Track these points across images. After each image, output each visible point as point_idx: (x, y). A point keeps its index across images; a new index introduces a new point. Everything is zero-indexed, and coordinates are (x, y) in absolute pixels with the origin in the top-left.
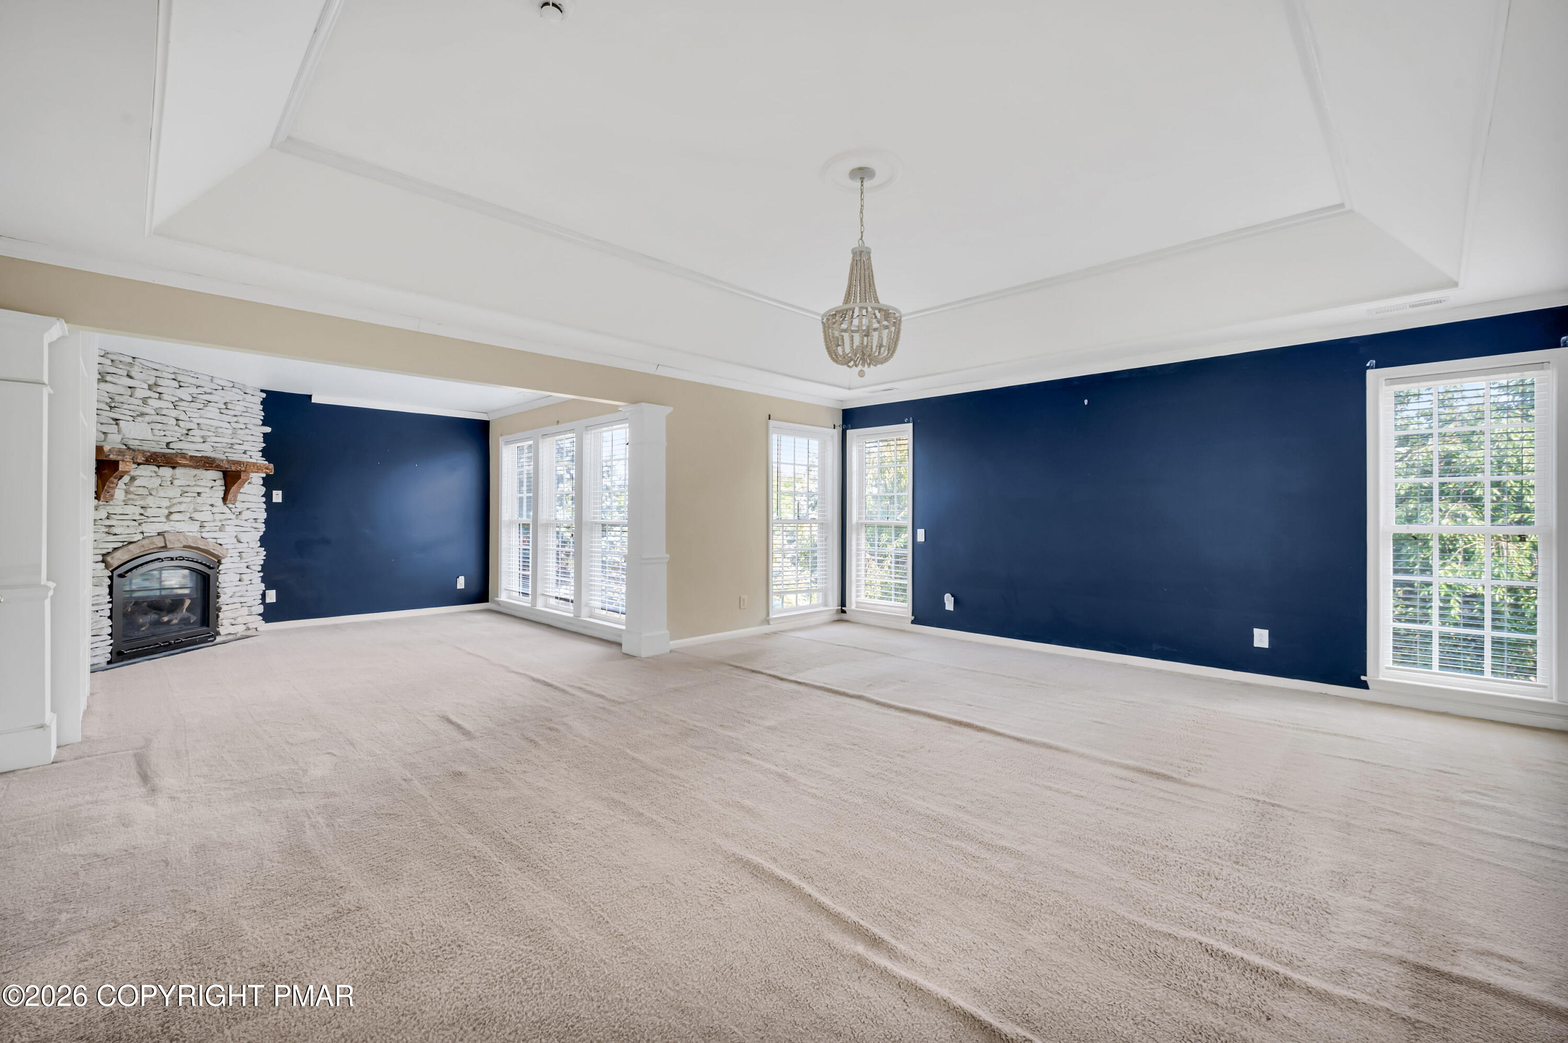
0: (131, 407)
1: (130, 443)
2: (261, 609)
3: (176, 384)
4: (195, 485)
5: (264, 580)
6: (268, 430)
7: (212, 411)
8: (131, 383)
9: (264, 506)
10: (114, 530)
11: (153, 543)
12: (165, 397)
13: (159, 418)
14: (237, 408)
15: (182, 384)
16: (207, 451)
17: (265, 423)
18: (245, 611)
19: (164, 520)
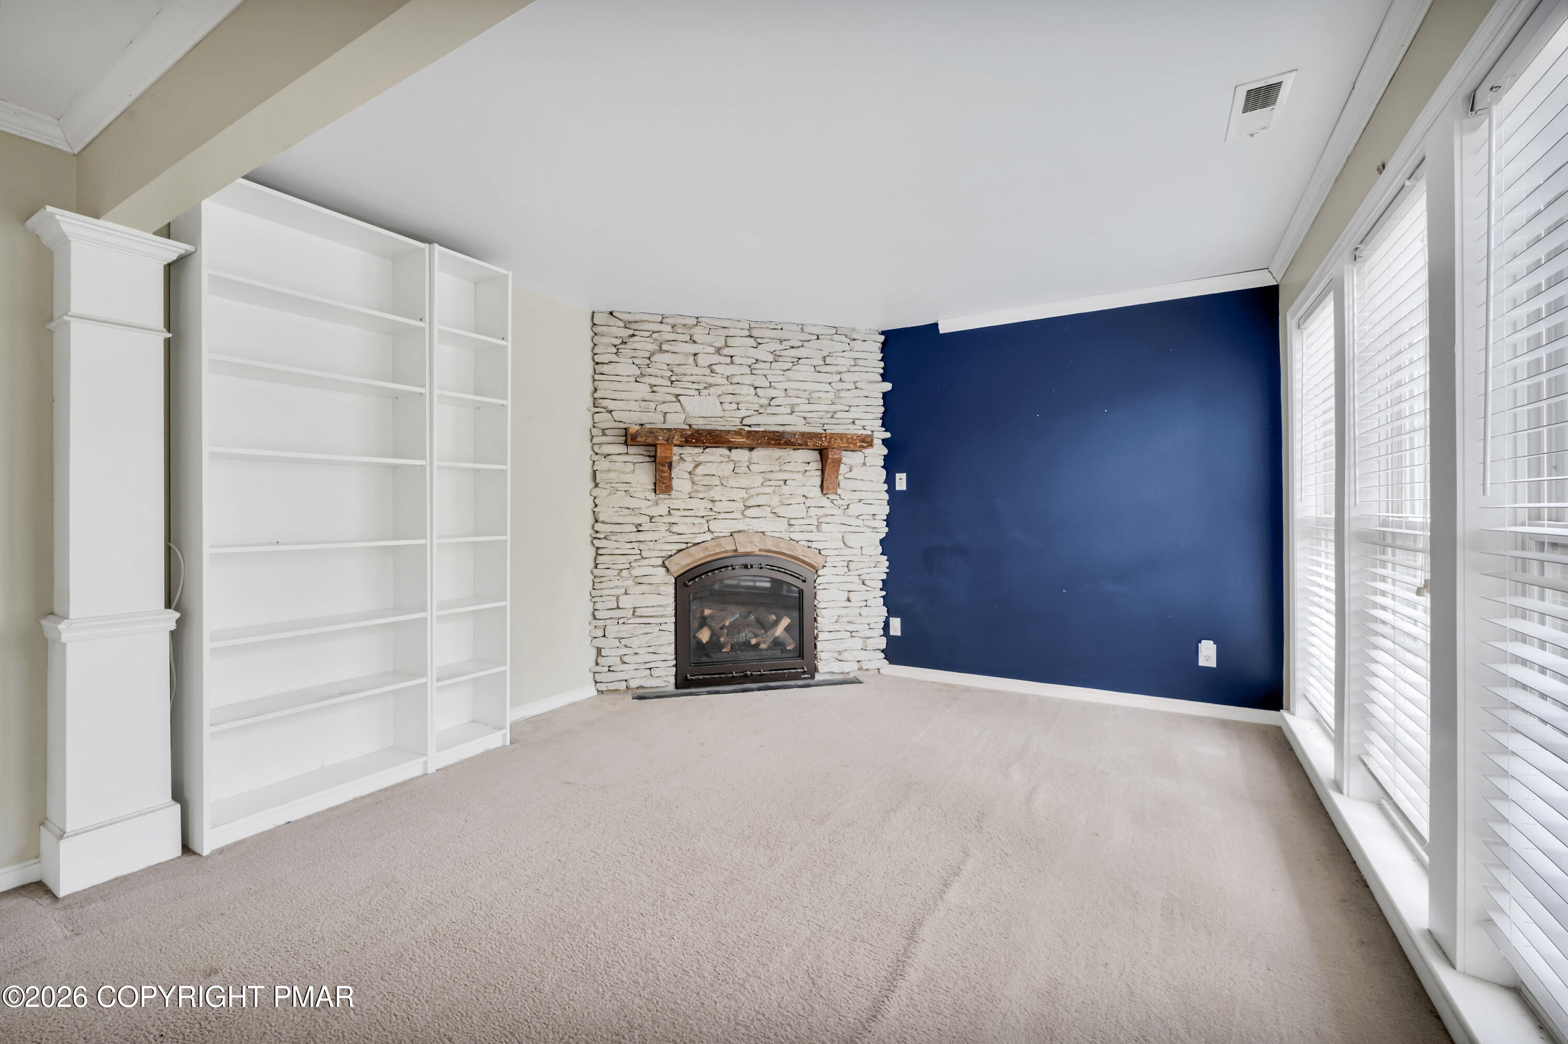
0: (694, 378)
1: (692, 422)
2: (882, 643)
3: (752, 342)
4: (781, 471)
5: (887, 601)
6: (888, 386)
7: (804, 371)
8: (692, 348)
9: (887, 497)
10: (675, 529)
11: (719, 545)
12: (737, 360)
13: (730, 389)
14: (839, 361)
15: (759, 340)
16: (796, 425)
17: (885, 377)
18: (857, 643)
19: (740, 516)
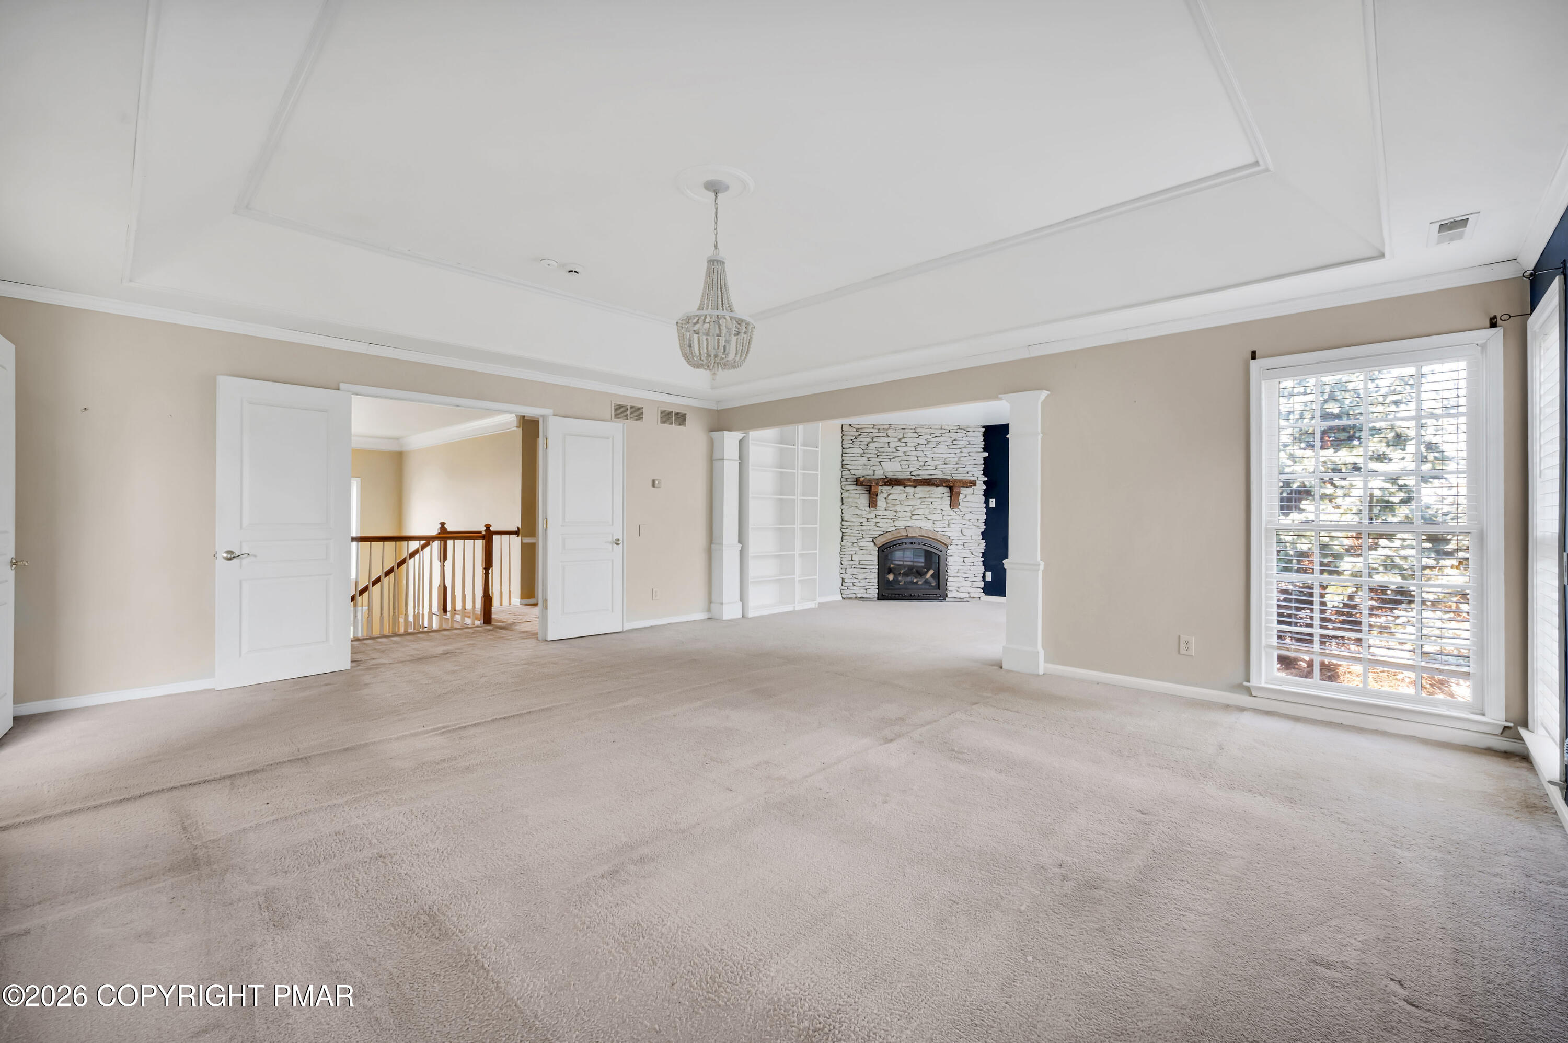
0: (888, 454)
1: (887, 474)
2: (982, 584)
3: (916, 435)
4: (930, 497)
5: (984, 563)
6: (986, 454)
7: (942, 448)
8: (887, 440)
9: (985, 510)
10: (878, 524)
11: (899, 533)
12: (908, 444)
13: (905, 458)
14: (960, 442)
15: (920, 434)
16: (938, 474)
17: (985, 450)
18: (968, 584)
19: (909, 519)
